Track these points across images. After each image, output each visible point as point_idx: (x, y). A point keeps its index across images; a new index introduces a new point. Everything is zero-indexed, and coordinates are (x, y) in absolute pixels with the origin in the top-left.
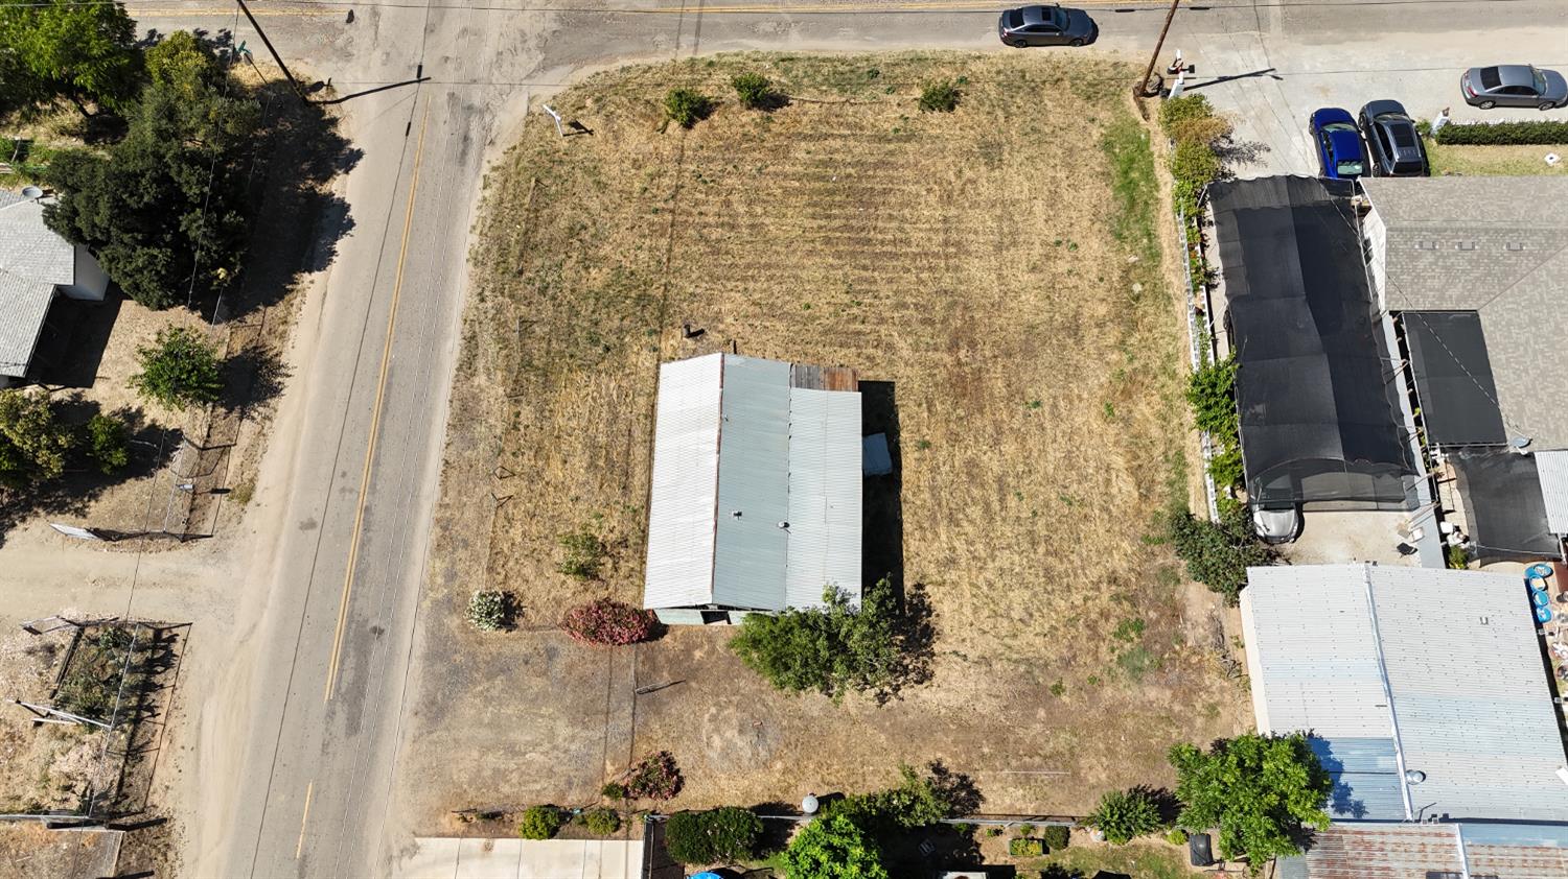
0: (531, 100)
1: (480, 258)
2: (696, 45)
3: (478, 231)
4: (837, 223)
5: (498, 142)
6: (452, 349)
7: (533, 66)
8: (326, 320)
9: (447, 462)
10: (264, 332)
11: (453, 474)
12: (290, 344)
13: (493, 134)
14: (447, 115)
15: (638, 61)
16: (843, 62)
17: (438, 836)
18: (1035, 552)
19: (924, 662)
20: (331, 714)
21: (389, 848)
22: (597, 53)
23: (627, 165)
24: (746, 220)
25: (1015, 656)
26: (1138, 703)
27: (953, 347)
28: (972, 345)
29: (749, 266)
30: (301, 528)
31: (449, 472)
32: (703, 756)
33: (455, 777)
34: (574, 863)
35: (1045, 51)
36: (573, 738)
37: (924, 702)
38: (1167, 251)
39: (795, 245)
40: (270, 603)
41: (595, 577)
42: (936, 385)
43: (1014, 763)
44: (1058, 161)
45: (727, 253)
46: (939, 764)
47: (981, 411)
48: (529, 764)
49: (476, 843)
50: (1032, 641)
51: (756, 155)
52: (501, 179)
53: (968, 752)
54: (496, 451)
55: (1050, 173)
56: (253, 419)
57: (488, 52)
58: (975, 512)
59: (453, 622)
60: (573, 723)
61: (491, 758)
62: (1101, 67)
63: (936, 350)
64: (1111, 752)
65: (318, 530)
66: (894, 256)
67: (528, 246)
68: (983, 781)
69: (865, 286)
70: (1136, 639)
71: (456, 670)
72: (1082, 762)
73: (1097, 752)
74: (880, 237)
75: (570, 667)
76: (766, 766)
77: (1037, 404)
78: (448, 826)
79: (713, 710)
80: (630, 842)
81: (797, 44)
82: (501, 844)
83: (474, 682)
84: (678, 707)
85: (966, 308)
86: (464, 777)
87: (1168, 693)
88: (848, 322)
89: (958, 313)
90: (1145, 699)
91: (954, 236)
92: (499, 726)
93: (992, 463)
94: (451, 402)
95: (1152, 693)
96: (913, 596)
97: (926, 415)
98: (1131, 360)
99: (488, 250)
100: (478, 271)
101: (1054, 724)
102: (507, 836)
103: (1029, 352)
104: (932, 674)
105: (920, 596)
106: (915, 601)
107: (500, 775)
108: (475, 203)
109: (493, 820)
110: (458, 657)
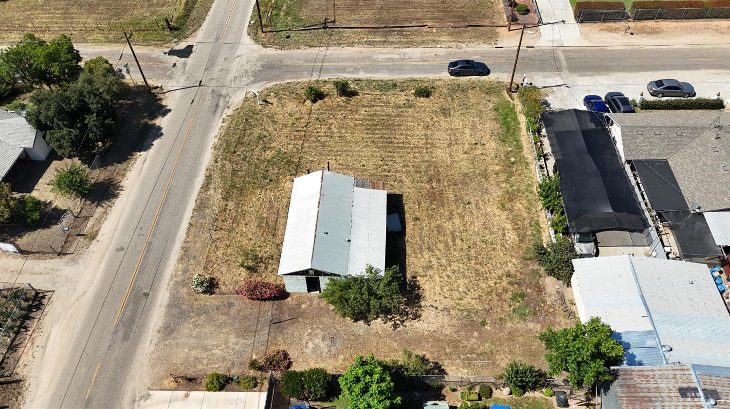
0: (247, 93)
1: (217, 147)
2: (320, 75)
3: (218, 138)
4: (378, 136)
5: (231, 107)
6: (200, 180)
7: (249, 81)
8: (144, 169)
9: (191, 224)
10: (115, 173)
11: (193, 229)
12: (126, 178)
13: (229, 104)
14: (210, 97)
15: (294, 80)
16: (382, 81)
17: (161, 390)
18: (470, 263)
19: (416, 310)
20: (116, 332)
21: (135, 396)
22: (277, 78)
23: (287, 115)
24: (338, 135)
25: (461, 308)
26: (524, 330)
27: (430, 181)
28: (439, 181)
29: (338, 151)
30: (117, 251)
31: (191, 228)
32: (303, 352)
33: (174, 361)
34: (231, 403)
35: (468, 78)
36: (237, 344)
37: (416, 328)
38: (525, 146)
39: (359, 143)
40: (95, 282)
41: (256, 271)
42: (422, 196)
43: (462, 357)
44: (475, 115)
45: (328, 146)
46: (424, 357)
47: (443, 206)
48: (213, 355)
49: (181, 394)
50: (470, 301)
51: (343, 112)
52: (230, 120)
53: (439, 351)
54: (214, 220)
55: (472, 119)
56: (103, 206)
57: (231, 76)
58: (441, 246)
59: (184, 291)
60: (238, 336)
61: (194, 352)
62: (492, 83)
63: (422, 182)
64: (511, 352)
65: (124, 251)
66: (402, 148)
67: (239, 143)
68: (446, 365)
69: (390, 159)
70: (521, 301)
71: (182, 312)
72: (497, 357)
73: (505, 352)
74: (397, 141)
75: (239, 312)
76: (335, 356)
77: (469, 203)
78: (167, 384)
79: (310, 331)
80: (262, 393)
81: (362, 75)
82: (193, 394)
83: (190, 317)
84: (292, 330)
85: (435, 167)
86: (179, 361)
87: (539, 326)
88: (382, 171)
89: (432, 168)
90: (528, 328)
91: (430, 141)
92: (200, 337)
93: (448, 227)
94: (196, 200)
95: (531, 325)
96: (411, 281)
97: (417, 207)
98: (511, 186)
99: (221, 144)
100: (216, 152)
101: (482, 338)
102: (197, 390)
103: (464, 183)
104: (420, 316)
105: (414, 281)
106: (412, 284)
107: (198, 360)
108: (218, 128)
109: (190, 382)
110: (184, 306)
